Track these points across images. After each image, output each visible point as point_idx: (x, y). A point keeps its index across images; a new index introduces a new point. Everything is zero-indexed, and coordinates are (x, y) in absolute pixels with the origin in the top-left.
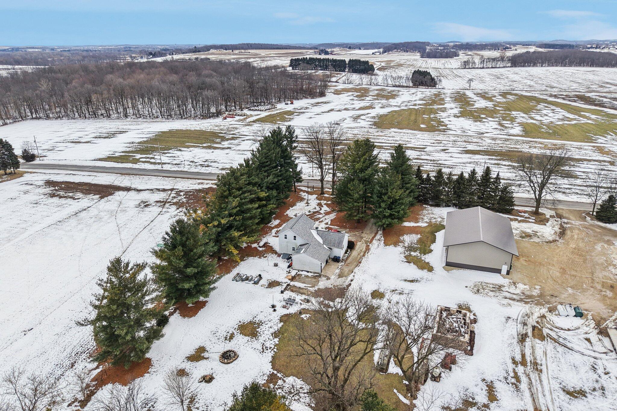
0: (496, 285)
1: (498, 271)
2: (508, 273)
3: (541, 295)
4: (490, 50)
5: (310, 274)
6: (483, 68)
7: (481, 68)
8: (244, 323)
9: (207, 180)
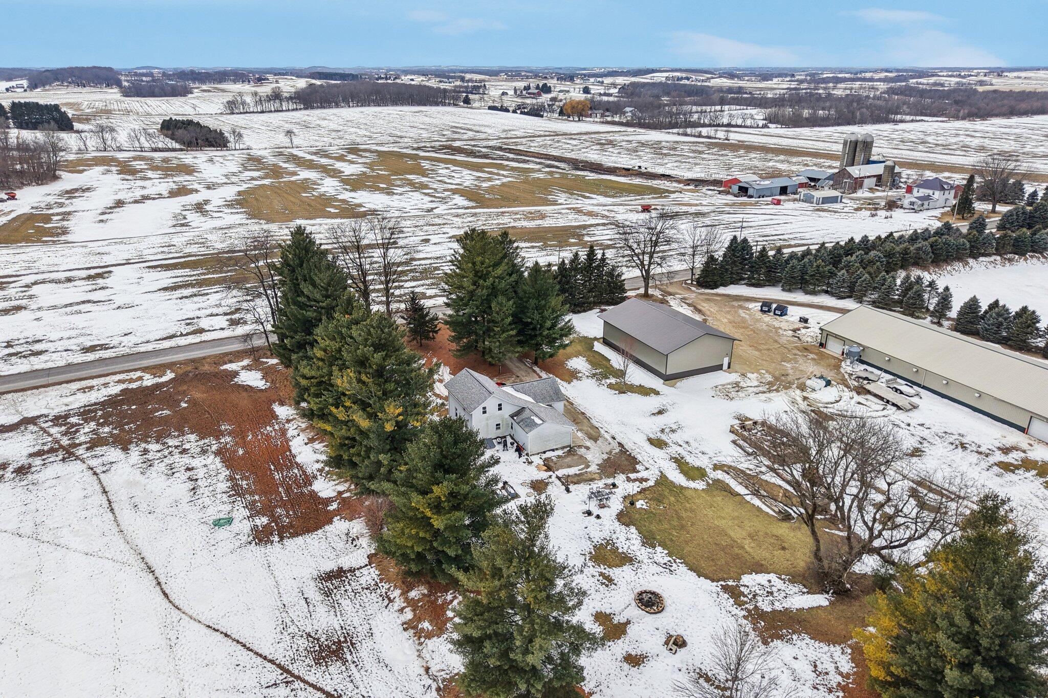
0: (732, 384)
1: (719, 367)
2: (729, 367)
3: (776, 379)
4: (235, 82)
5: (560, 453)
6: (262, 112)
7: (257, 112)
8: (591, 553)
9: (92, 378)
